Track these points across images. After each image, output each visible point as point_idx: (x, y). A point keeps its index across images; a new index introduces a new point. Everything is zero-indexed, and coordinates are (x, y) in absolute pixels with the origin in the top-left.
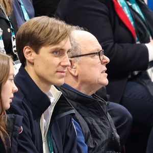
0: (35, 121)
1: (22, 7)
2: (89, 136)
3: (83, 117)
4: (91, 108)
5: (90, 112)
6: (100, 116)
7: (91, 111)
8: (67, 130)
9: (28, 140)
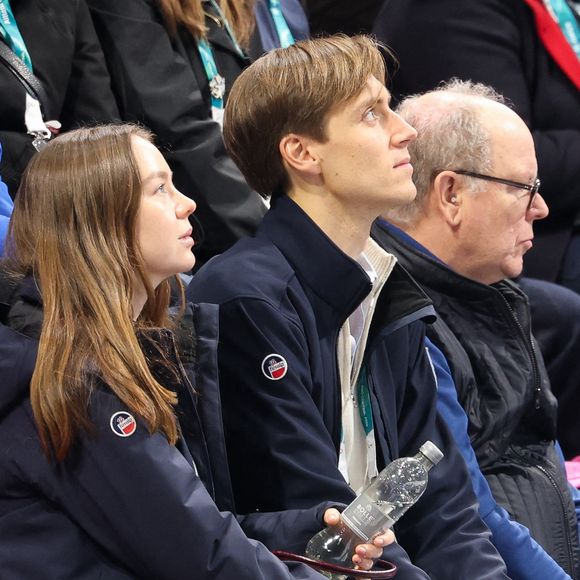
0: (324, 340)
1: (275, 12)
2: (470, 391)
3: (459, 336)
4: (483, 313)
5: (480, 325)
6: (506, 337)
7: (481, 321)
8: (410, 372)
9: (302, 398)
